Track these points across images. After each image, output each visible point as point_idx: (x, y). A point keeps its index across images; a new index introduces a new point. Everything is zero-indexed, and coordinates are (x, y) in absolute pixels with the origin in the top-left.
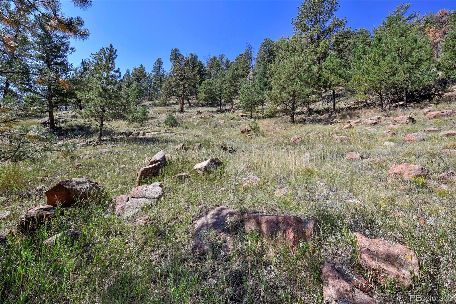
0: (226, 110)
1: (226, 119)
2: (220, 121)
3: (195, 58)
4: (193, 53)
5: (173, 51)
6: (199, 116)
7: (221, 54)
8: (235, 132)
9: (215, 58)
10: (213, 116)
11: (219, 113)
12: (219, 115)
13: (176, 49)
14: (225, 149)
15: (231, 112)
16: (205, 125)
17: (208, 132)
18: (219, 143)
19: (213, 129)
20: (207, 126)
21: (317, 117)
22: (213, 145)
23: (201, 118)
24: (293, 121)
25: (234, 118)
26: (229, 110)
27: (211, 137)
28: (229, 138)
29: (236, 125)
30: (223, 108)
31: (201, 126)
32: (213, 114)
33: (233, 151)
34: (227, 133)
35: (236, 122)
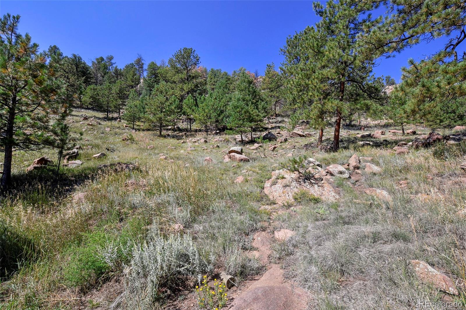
0: (113, 119)
1: (112, 128)
2: (106, 129)
3: (79, 60)
4: (77, 54)
5: (52, 48)
6: (86, 122)
7: (109, 55)
8: (118, 139)
9: (102, 59)
10: (100, 124)
11: (105, 121)
12: (105, 123)
13: (55, 47)
14: (108, 150)
15: (118, 120)
16: (93, 131)
17: (97, 138)
18: (105, 146)
19: (100, 135)
20: (95, 133)
21: (178, 133)
22: (101, 147)
23: (89, 125)
24: (161, 136)
25: (119, 127)
26: (115, 119)
27: (98, 142)
28: (113, 143)
29: (120, 134)
30: (110, 116)
31: (89, 132)
32: (99, 121)
33: (113, 151)
34: (111, 139)
35: (121, 131)
